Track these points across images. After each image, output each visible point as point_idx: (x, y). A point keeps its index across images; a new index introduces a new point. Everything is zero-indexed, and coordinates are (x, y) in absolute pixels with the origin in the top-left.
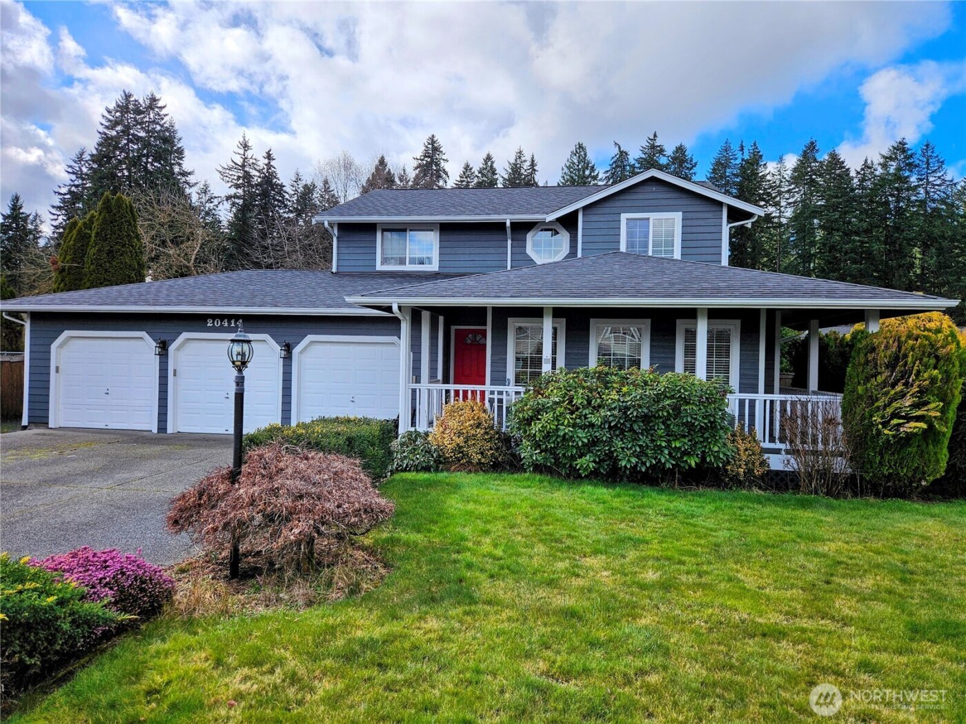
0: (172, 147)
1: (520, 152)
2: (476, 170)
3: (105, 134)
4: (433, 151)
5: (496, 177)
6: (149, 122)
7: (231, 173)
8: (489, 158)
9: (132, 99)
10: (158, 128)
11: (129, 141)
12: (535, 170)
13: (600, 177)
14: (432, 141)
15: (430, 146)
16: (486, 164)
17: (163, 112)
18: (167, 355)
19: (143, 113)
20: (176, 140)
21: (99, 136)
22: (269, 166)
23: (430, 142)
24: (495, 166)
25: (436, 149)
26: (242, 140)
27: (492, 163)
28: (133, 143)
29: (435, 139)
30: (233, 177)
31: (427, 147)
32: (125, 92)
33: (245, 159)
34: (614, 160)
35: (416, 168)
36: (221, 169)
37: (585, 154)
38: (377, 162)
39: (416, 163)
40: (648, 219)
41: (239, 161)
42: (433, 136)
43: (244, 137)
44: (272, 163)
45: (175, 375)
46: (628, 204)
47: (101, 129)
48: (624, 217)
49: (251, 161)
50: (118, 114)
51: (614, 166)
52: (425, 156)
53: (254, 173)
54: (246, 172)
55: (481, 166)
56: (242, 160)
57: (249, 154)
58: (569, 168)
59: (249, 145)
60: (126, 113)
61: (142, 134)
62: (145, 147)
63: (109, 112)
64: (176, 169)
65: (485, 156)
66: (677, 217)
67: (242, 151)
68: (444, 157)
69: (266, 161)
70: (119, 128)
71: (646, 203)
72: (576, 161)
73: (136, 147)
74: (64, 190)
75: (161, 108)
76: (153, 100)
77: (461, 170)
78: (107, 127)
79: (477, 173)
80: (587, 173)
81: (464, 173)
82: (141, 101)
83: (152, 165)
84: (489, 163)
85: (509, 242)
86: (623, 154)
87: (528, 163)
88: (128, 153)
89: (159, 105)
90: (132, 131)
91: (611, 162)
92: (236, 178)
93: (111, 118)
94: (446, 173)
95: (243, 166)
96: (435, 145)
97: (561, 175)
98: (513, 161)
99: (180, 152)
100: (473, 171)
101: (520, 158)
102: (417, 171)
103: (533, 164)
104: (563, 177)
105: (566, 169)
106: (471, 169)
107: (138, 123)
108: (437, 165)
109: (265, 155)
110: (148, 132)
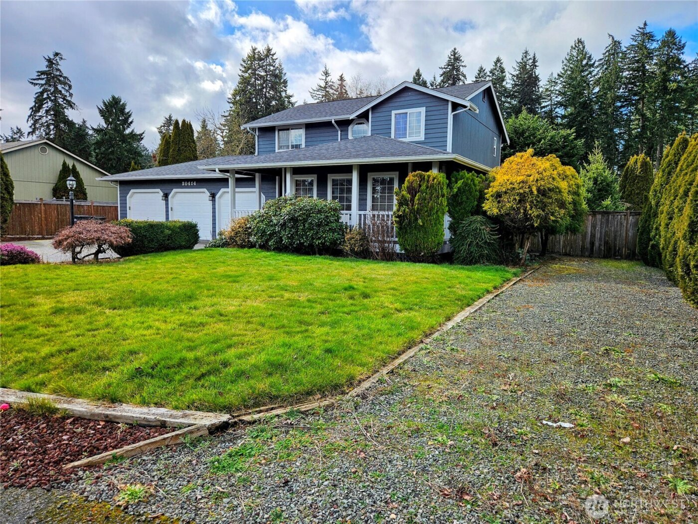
0: (280, 80)
1: (526, 52)
2: (488, 71)
3: (243, 76)
4: (455, 60)
5: (504, 74)
6: (267, 65)
7: (318, 93)
8: (498, 60)
9: (256, 51)
10: (272, 68)
11: (256, 79)
12: (536, 66)
13: (595, 65)
14: (454, 53)
15: (452, 57)
16: (496, 65)
17: (275, 57)
18: (168, 200)
19: (263, 59)
20: (283, 75)
21: (239, 77)
22: (342, 86)
23: (452, 54)
24: (504, 66)
25: (457, 59)
26: (324, 69)
27: (501, 63)
28: (258, 80)
29: (456, 51)
30: (319, 96)
31: (450, 58)
32: (252, 47)
33: (326, 83)
34: (607, 49)
35: (442, 75)
36: (312, 91)
37: (584, 47)
38: (414, 74)
39: (441, 72)
40: (407, 113)
41: (323, 84)
42: (455, 49)
43: (326, 68)
44: (344, 83)
45: (172, 210)
46: (396, 104)
47: (240, 73)
48: (393, 113)
49: (330, 83)
50: (249, 62)
51: (607, 54)
52: (448, 65)
53: (331, 91)
54: (327, 91)
55: (492, 67)
56: (324, 84)
57: (329, 79)
58: (569, 61)
59: (329, 72)
60: (254, 61)
61: (263, 74)
62: (265, 82)
63: (244, 62)
64: (283, 94)
65: (495, 60)
66: (423, 110)
67: (324, 78)
68: (463, 64)
69: (339, 82)
70: (250, 71)
71: (405, 103)
72: (575, 54)
73: (259, 82)
74: (227, 114)
75: (273, 55)
76: (269, 50)
77: (476, 72)
78: (243, 72)
79: (488, 73)
80: (584, 62)
81: (479, 74)
82: (261, 52)
83: (269, 93)
84: (498, 65)
85: (339, 132)
86: (616, 44)
87: (531, 61)
88: (255, 87)
89: (272, 53)
90: (257, 72)
91: (605, 51)
92: (321, 96)
93: (245, 65)
94: (465, 76)
95: (325, 87)
96: (456, 56)
97: (562, 67)
98: (520, 60)
99: (285, 82)
100: (485, 72)
101: (526, 57)
102: (442, 78)
103: (535, 61)
104: (564, 68)
105: (565, 62)
106: (484, 71)
107: (260, 67)
108: (458, 70)
109: (339, 78)
110: (266, 72)
